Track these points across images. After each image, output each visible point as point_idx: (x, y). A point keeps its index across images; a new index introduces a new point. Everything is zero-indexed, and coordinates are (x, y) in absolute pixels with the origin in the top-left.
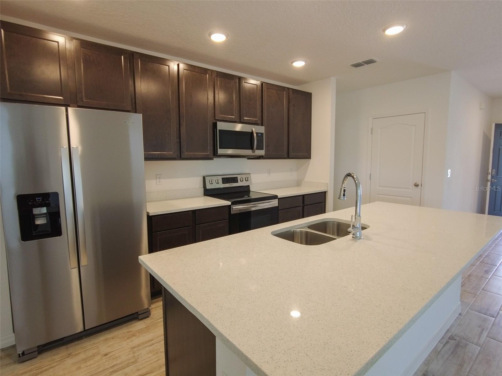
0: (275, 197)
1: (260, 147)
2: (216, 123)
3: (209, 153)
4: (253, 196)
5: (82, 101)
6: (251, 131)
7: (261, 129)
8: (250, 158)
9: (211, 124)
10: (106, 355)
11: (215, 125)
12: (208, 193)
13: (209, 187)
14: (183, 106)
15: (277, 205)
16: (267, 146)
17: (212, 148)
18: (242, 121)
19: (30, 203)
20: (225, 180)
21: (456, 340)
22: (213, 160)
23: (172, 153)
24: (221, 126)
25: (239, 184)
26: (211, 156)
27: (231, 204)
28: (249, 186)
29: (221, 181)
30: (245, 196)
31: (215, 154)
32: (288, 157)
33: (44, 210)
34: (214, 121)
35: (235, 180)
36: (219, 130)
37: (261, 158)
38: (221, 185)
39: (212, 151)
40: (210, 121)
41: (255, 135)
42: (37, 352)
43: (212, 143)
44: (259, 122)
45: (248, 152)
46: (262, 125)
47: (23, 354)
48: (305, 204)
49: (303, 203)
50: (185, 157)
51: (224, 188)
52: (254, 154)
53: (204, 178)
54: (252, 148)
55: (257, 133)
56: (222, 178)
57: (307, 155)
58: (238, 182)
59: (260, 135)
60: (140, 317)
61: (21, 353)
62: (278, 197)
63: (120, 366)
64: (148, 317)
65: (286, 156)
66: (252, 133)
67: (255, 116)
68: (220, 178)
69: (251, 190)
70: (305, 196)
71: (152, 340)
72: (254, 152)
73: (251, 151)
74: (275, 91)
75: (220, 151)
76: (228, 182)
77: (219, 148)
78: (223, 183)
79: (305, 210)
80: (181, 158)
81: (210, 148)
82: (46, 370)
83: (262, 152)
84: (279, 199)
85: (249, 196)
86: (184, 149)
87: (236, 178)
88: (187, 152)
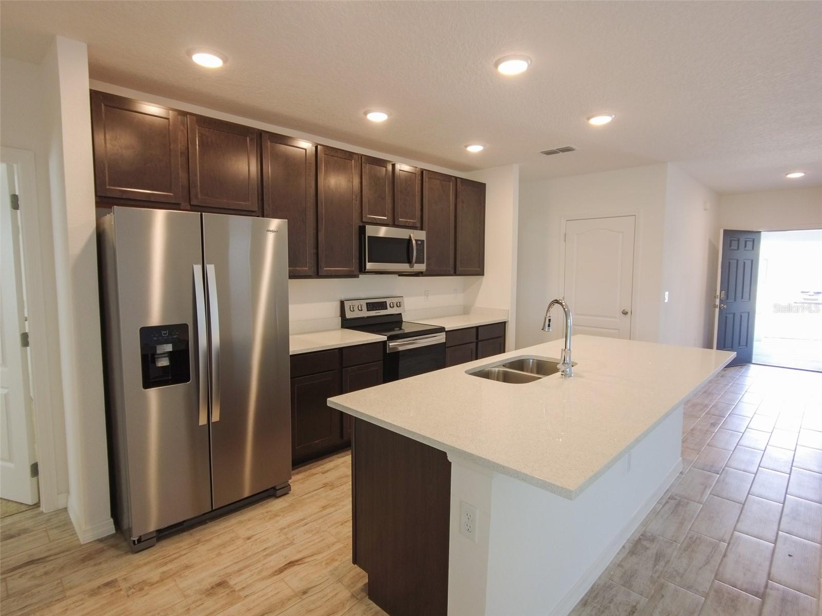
0: (441, 330)
1: (419, 260)
2: (364, 227)
3: (355, 267)
4: (407, 329)
5: (197, 197)
6: (408, 238)
7: (421, 235)
8: (401, 274)
9: (357, 228)
10: (249, 538)
11: (362, 230)
12: (348, 324)
13: (349, 315)
14: (322, 203)
15: (445, 341)
16: (428, 259)
17: (358, 261)
18: (396, 223)
19: (155, 339)
20: (371, 306)
21: (676, 499)
22: (358, 277)
23: (307, 269)
24: (371, 231)
25: (389, 311)
26: (357, 272)
27: (386, 339)
28: (401, 314)
29: (365, 308)
30: (396, 329)
31: (362, 270)
32: (455, 273)
33: (169, 347)
34: (361, 224)
35: (383, 306)
36: (368, 236)
37: (420, 275)
38: (365, 313)
39: (358, 265)
40: (356, 223)
41: (414, 242)
42: (155, 539)
44: (418, 225)
45: (405, 267)
46: (422, 229)
47: (139, 541)
48: (480, 339)
49: (477, 338)
50: (323, 274)
51: (368, 317)
52: (411, 270)
53: (342, 303)
54: (409, 261)
55: (416, 241)
56: (367, 303)
57: (479, 271)
58: (387, 309)
59: (420, 243)
60: (278, 493)
61: (136, 539)
62: (446, 330)
63: (274, 549)
64: (287, 494)
65: (452, 272)
66: (409, 241)
67: (412, 217)
68: (364, 303)
69: (404, 320)
70: (480, 328)
71: (303, 519)
72: (412, 266)
73: (408, 265)
74: (438, 181)
75: (369, 266)
76: (375, 309)
77: (368, 262)
78: (368, 310)
79: (480, 348)
80: (318, 275)
81: (355, 261)
82: (175, 559)
83: (422, 267)
84: (447, 332)
85: (401, 329)
86: (322, 263)
87: (385, 303)
88: (326, 267)
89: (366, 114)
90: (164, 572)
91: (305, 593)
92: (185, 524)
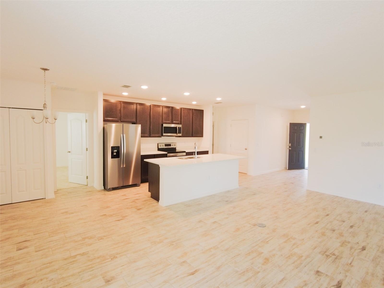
0: (185, 152)
1: (179, 133)
4: (177, 151)
5: (122, 119)
6: (176, 127)
7: (180, 126)
8: (176, 137)
9: (161, 124)
11: (162, 125)
12: (159, 150)
13: (160, 147)
15: (185, 155)
16: (183, 132)
17: (161, 133)
18: (173, 123)
19: (114, 149)
20: (166, 145)
23: (147, 135)
24: (165, 125)
25: (172, 147)
26: (161, 136)
27: (167, 153)
28: (176, 148)
29: (164, 145)
31: (162, 135)
32: (192, 136)
33: (116, 151)
34: (162, 123)
35: (170, 145)
36: (164, 127)
37: (181, 137)
38: (165, 147)
39: (161, 134)
40: (161, 123)
41: (177, 128)
42: (112, 189)
43: (161, 131)
44: (180, 123)
45: (175, 135)
46: (181, 124)
47: (109, 189)
50: (152, 136)
52: (177, 135)
53: (158, 144)
54: (176, 133)
55: (178, 127)
57: (202, 136)
58: (171, 146)
59: (180, 128)
60: (137, 186)
63: (135, 192)
64: (139, 186)
67: (178, 121)
71: (142, 189)
73: (176, 134)
74: (186, 111)
75: (164, 134)
78: (165, 146)
80: (150, 137)
81: (160, 133)
83: (180, 135)
84: (186, 153)
86: (151, 133)
88: (152, 134)
90: (113, 194)
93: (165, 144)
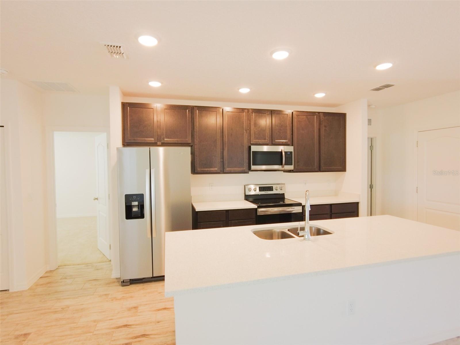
0: (300, 204)
1: (288, 163)
2: (251, 146)
3: (246, 168)
4: (287, 202)
6: (281, 151)
7: (290, 149)
8: (284, 171)
9: (247, 147)
10: (160, 293)
11: (250, 148)
14: (226, 136)
15: (301, 211)
16: (297, 162)
18: (273, 143)
19: (131, 199)
20: (262, 189)
22: (249, 173)
23: (217, 169)
24: (254, 148)
25: (274, 192)
26: (247, 171)
27: (257, 207)
28: (284, 194)
29: (258, 189)
31: (250, 169)
32: (320, 170)
35: (271, 189)
36: (252, 151)
37: (292, 171)
38: (258, 192)
40: (247, 144)
41: (284, 153)
42: (129, 283)
43: (247, 161)
44: (290, 143)
45: (279, 167)
46: (293, 146)
47: (124, 281)
48: (333, 212)
49: (331, 212)
50: (226, 172)
51: (261, 195)
52: (283, 169)
53: (244, 186)
54: (281, 164)
55: (285, 152)
56: (259, 187)
57: (342, 168)
58: (273, 190)
59: (289, 155)
61: (122, 280)
67: (285, 139)
68: (257, 187)
69: (285, 197)
70: (332, 205)
72: (283, 167)
73: (281, 166)
74: (305, 117)
75: (253, 167)
76: (264, 190)
77: (252, 165)
78: (260, 191)
80: (223, 172)
81: (246, 164)
82: (131, 293)
83: (291, 167)
84: (303, 206)
86: (226, 166)
87: (272, 187)
88: (228, 167)
89: (239, 89)
90: (123, 296)
91: (158, 322)
92: (144, 280)
93: (260, 187)
